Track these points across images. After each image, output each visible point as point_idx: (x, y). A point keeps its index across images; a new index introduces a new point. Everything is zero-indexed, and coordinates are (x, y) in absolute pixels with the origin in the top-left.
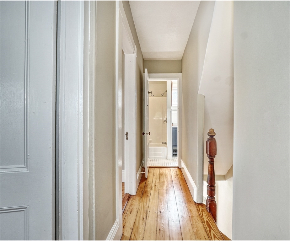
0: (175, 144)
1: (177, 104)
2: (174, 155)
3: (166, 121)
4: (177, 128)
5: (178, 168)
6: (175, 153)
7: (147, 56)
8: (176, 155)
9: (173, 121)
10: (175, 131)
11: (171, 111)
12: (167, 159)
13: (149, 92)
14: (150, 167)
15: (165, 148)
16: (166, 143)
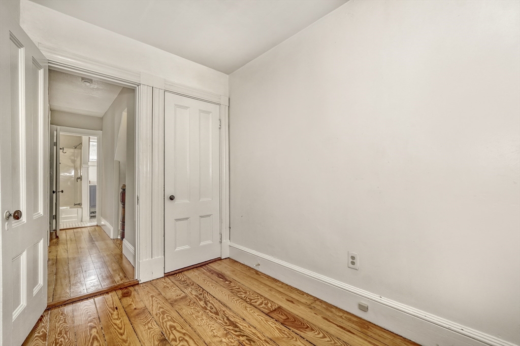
0: (93, 204)
1: (96, 158)
2: (91, 217)
3: (80, 178)
4: (96, 186)
5: (97, 226)
6: (93, 215)
7: (55, 108)
8: (95, 217)
9: (90, 179)
10: (93, 189)
11: (88, 168)
12: (82, 221)
13: (61, 149)
14: (60, 230)
15: (80, 209)
16: (80, 204)
